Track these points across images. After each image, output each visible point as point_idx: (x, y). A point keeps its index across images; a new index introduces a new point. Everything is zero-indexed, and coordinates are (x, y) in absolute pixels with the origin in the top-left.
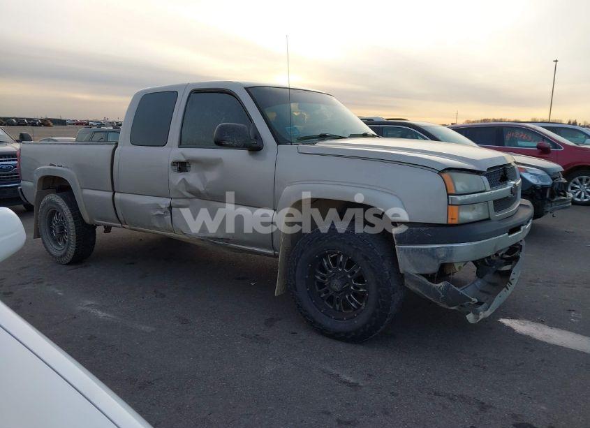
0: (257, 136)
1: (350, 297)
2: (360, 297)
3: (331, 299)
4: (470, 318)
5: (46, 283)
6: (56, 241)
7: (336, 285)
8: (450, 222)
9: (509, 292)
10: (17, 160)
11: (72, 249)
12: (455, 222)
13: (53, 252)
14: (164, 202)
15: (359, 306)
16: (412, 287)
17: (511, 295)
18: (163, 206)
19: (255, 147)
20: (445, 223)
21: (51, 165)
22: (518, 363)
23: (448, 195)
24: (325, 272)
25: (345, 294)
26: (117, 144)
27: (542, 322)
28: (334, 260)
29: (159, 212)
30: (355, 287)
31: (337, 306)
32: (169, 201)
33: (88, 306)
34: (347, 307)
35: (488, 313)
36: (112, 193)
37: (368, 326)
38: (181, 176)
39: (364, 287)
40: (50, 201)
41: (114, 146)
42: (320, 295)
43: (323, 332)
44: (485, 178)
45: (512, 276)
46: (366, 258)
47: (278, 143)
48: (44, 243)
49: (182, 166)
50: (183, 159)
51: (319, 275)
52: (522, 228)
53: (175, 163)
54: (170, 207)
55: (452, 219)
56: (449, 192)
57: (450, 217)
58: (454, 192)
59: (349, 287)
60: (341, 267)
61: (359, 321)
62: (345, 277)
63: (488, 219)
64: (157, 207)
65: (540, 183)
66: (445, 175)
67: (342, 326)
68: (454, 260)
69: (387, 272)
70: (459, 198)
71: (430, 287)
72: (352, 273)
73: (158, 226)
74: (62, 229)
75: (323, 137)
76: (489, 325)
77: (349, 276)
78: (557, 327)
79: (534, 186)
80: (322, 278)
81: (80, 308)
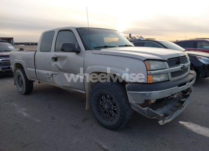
0: (79, 47)
1: (112, 112)
2: (115, 112)
3: (105, 112)
4: (161, 122)
5: (13, 102)
6: (20, 86)
7: (106, 107)
8: (148, 82)
9: (182, 111)
10: (9, 58)
11: (25, 89)
12: (151, 82)
13: (19, 90)
14: (50, 73)
15: (115, 115)
16: (134, 109)
17: (183, 112)
18: (50, 74)
19: (78, 52)
20: (147, 82)
21: (18, 59)
22: (181, 143)
23: (147, 70)
24: (103, 101)
25: (110, 110)
26: (36, 51)
27: (198, 123)
28: (106, 97)
29: (49, 76)
30: (113, 108)
31: (107, 115)
32: (52, 72)
33: (23, 111)
34: (111, 116)
35: (169, 120)
36: (35, 69)
37: (118, 124)
38: (55, 63)
39: (116, 108)
40: (18, 72)
41: (35, 52)
42: (102, 110)
43: (102, 125)
44: (166, 63)
45: (184, 104)
46: (116, 96)
47: (86, 50)
48: (17, 87)
49: (56, 59)
50: (55, 57)
51: (100, 102)
52: (187, 84)
53: (53, 58)
54: (52, 75)
55: (150, 81)
56: (148, 69)
57: (148, 80)
58: (150, 70)
59: (111, 108)
60: (108, 99)
61: (114, 122)
62: (110, 103)
63: (169, 80)
64: (48, 74)
65: (207, 63)
66: (146, 62)
67: (108, 123)
68: (150, 99)
69: (124, 103)
70: (152, 72)
71: (141, 109)
72: (112, 102)
73: (49, 81)
74: (22, 82)
75: (106, 47)
76: (174, 124)
77: (111, 103)
78: (203, 126)
79: (204, 64)
80: (101, 103)
81: (19, 112)
